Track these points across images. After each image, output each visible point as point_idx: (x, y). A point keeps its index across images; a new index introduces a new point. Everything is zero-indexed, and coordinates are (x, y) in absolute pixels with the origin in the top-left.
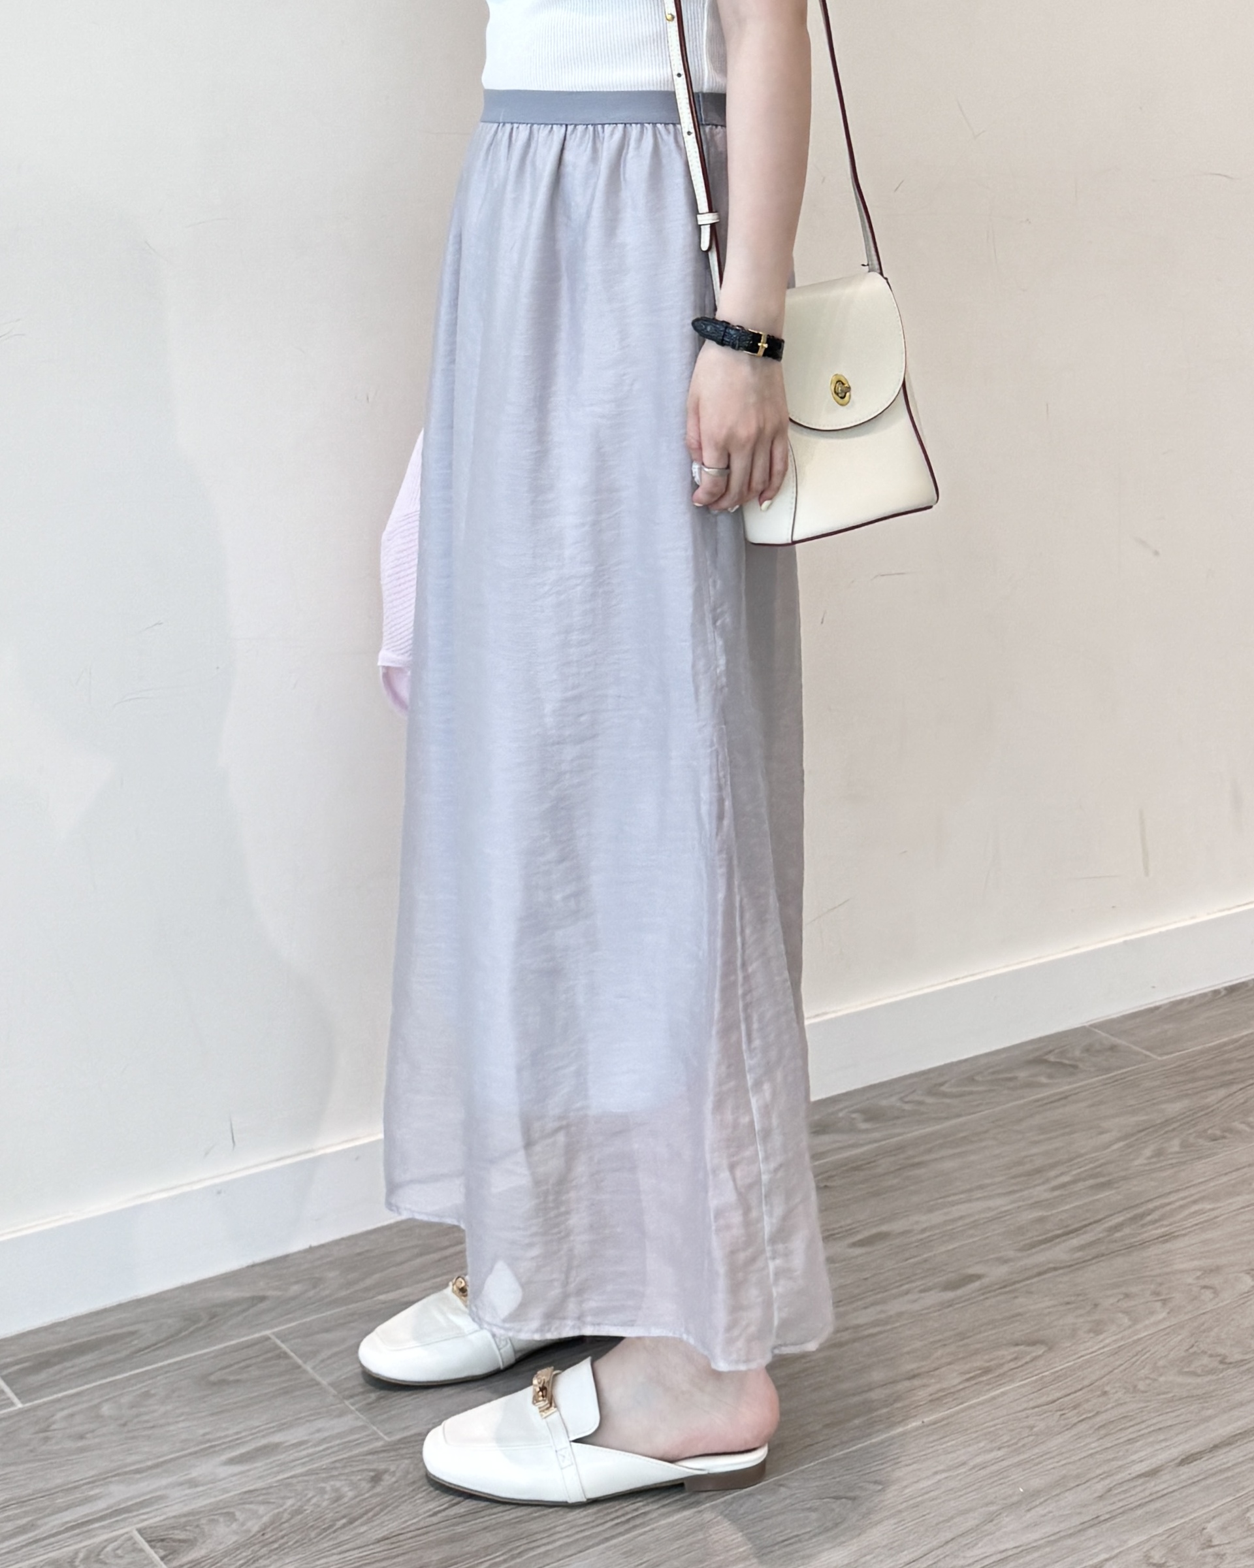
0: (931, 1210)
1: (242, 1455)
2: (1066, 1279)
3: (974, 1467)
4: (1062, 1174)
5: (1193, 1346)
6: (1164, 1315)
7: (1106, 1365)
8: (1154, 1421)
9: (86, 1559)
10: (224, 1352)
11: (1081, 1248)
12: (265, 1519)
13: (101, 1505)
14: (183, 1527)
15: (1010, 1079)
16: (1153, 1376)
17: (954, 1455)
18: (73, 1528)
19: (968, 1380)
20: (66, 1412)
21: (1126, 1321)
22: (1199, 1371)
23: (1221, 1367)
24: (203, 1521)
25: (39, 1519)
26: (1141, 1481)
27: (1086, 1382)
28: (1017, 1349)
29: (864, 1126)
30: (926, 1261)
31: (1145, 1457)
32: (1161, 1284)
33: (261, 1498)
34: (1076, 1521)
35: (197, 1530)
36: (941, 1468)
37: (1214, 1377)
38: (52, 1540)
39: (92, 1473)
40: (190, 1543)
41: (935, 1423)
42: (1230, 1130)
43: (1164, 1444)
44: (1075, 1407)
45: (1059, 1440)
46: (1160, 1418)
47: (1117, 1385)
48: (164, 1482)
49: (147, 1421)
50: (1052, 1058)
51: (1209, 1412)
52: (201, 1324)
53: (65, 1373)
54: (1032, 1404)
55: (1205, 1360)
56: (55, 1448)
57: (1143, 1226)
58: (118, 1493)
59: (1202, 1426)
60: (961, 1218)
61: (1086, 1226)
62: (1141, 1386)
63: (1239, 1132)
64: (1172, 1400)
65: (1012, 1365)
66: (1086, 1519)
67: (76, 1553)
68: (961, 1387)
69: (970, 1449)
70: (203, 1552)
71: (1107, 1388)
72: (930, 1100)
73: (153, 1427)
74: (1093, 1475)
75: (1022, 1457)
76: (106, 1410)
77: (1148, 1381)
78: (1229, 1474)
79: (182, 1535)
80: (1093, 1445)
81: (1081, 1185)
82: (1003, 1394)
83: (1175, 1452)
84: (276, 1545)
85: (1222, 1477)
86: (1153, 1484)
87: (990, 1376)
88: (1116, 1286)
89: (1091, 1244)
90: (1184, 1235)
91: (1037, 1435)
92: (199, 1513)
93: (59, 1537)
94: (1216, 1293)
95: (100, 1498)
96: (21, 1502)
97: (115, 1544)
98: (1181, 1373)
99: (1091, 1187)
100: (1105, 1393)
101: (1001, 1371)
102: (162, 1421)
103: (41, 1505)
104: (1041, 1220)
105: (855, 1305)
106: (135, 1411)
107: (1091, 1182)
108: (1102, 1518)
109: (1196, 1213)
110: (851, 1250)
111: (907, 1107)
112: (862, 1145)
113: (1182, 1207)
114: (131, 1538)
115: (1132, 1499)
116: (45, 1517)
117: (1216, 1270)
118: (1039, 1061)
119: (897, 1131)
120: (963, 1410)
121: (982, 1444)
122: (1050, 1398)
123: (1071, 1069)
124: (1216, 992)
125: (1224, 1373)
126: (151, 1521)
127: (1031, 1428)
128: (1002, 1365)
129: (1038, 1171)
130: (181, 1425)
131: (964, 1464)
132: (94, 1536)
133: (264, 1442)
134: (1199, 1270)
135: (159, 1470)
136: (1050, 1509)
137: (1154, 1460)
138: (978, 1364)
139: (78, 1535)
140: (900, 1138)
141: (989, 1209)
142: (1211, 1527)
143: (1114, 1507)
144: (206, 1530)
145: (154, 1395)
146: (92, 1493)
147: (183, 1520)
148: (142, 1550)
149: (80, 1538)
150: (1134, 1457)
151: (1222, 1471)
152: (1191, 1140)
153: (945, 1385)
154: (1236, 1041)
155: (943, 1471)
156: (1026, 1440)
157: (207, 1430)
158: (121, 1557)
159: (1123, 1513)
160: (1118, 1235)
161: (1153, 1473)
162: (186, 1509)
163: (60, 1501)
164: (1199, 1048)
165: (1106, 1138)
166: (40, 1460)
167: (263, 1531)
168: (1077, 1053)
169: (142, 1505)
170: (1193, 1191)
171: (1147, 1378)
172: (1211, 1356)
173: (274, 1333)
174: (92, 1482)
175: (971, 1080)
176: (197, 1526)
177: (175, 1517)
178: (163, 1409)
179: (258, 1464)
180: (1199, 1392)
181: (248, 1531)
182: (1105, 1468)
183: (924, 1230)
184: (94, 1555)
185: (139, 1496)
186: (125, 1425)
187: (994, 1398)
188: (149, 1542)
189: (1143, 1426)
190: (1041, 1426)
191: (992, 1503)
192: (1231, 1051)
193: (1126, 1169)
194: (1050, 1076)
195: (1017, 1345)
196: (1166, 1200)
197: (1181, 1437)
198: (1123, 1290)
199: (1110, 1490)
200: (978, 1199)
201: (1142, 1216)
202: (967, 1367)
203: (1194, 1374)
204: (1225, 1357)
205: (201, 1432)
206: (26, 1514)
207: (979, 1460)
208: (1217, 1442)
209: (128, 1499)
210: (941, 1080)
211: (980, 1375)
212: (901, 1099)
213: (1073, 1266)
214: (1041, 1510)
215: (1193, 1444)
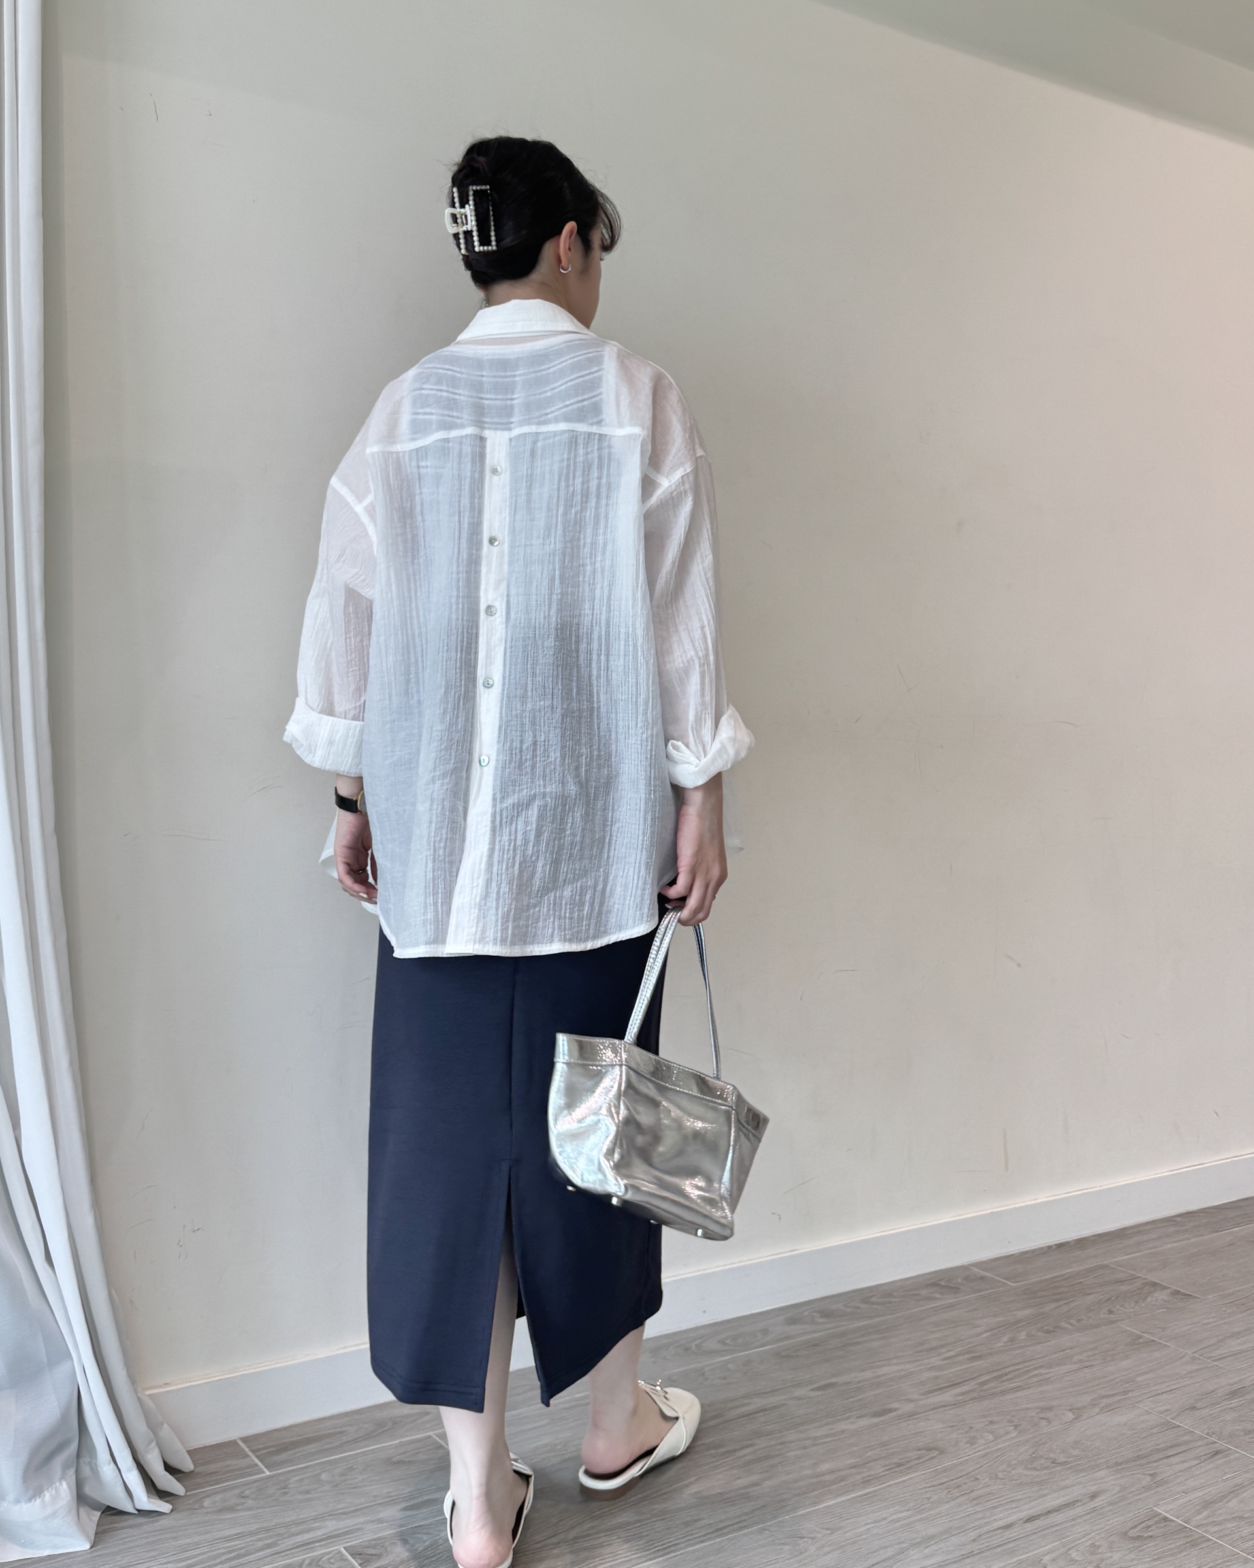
0: (863, 1370)
1: (412, 1505)
2: (952, 1412)
3: (891, 1521)
4: (949, 1351)
5: (1034, 1453)
6: (1014, 1435)
7: (977, 1463)
8: (1009, 1496)
9: (310, 1564)
10: (401, 1445)
11: (963, 1394)
12: (427, 1543)
13: (319, 1533)
14: (374, 1547)
15: (916, 1295)
16: (1009, 1469)
17: (879, 1514)
18: (302, 1546)
19: (888, 1470)
20: (297, 1478)
21: (991, 1437)
22: (1038, 1468)
23: (1053, 1465)
24: (387, 1544)
25: (279, 1540)
26: (1000, 1531)
27: (964, 1473)
28: (920, 1452)
29: (821, 1320)
30: (860, 1400)
31: (1004, 1517)
32: (1013, 1416)
33: (424, 1531)
34: (958, 1553)
35: (383, 1549)
36: (869, 1521)
37: (1048, 1471)
38: (288, 1552)
39: (314, 1514)
40: (379, 1556)
41: (866, 1495)
42: (1059, 1327)
43: (1015, 1510)
44: (958, 1487)
45: (947, 1506)
46: (1013, 1495)
47: (985, 1475)
48: (361, 1520)
49: (350, 1484)
50: (943, 1283)
51: (1045, 1492)
52: (386, 1428)
53: (297, 1455)
54: (928, 1485)
55: (1043, 1461)
56: (291, 1499)
57: (1002, 1382)
58: (331, 1526)
59: (1040, 1500)
60: (884, 1375)
61: (965, 1381)
62: (1001, 1475)
63: (1064, 1329)
64: (1020, 1484)
65: (917, 1462)
66: (965, 1553)
67: (304, 1560)
68: (883, 1474)
69: (889, 1511)
70: (387, 1562)
71: (978, 1477)
72: (863, 1306)
73: (354, 1488)
74: (968, 1527)
75: (923, 1516)
76: (324, 1477)
77: (1005, 1473)
78: (1058, 1528)
79: (373, 1552)
80: (969, 1510)
81: (961, 1358)
82: (911, 1479)
83: (1023, 1515)
84: (433, 1559)
85: (1055, 1529)
86: (1008, 1533)
87: (902, 1468)
88: (984, 1416)
89: (969, 1392)
90: (1029, 1388)
91: (932, 1503)
92: (384, 1539)
93: (293, 1551)
94: (1049, 1421)
95: (319, 1529)
96: (267, 1530)
97: (327, 1557)
98: (1026, 1468)
99: (968, 1359)
100: (977, 1479)
101: (909, 1465)
102: (359, 1485)
103: (280, 1532)
104: (936, 1378)
105: (814, 1425)
106: (343, 1478)
107: (967, 1356)
108: (974, 1553)
109: (1035, 1376)
110: (812, 1392)
111: (848, 1310)
112: (820, 1331)
113: (1028, 1371)
114: (340, 1552)
115: (995, 1542)
116: (284, 1539)
117: (1050, 1409)
118: (935, 1285)
119: (843, 1323)
120: (884, 1488)
121: (896, 1508)
122: (942, 1481)
123: (955, 1290)
124: (1049, 1247)
125: (1054, 1470)
126: (354, 1543)
127: (929, 1499)
128: (910, 1461)
129: (934, 1349)
130: (374, 1487)
131: (885, 1519)
132: (315, 1551)
133: (426, 1498)
134: (1040, 1408)
135: (358, 1513)
136: (940, 1546)
137: (1008, 1519)
138: (895, 1460)
139: (305, 1550)
140: (844, 1328)
141: (902, 1370)
142: (1046, 1559)
143: (983, 1546)
144: (388, 1549)
145: (355, 1469)
146: (316, 1525)
147: (374, 1542)
148: (347, 1560)
149: (306, 1551)
150: (995, 1517)
151: (1052, 1527)
152: (1034, 1332)
153: (872, 1473)
154: (1063, 1275)
155: (872, 1523)
156: (925, 1506)
157: (390, 1490)
158: (332, 1564)
159: (989, 1550)
160: (986, 1387)
161: (1008, 1527)
162: (375, 1537)
163: (294, 1530)
164: (1039, 1279)
165: (978, 1330)
166: (280, 1506)
167: (426, 1549)
168: (959, 1280)
169: (346, 1533)
170: (1034, 1362)
171: (1004, 1471)
172: (1046, 1459)
173: (435, 1434)
174: (315, 1519)
175: (890, 1295)
176: (383, 1546)
177: (368, 1541)
178: (360, 1478)
179: (424, 1511)
180: (1038, 1480)
181: (416, 1550)
182: (977, 1523)
183: (859, 1382)
184: (316, 1561)
185: (345, 1528)
186: (336, 1486)
187: (904, 1481)
188: (351, 1555)
189: (1002, 1499)
190: (935, 1498)
191: (903, 1543)
192: (1059, 1281)
193: (991, 1349)
194: (942, 1294)
195: (919, 1450)
196: (1017, 1367)
197: (1026, 1506)
198: (989, 1419)
199: (980, 1536)
200: (894, 1364)
201: (1001, 1376)
202: (887, 1462)
203: (1035, 1469)
204: (1055, 1460)
205: (386, 1491)
206: (270, 1537)
207: (894, 1517)
208: (1050, 1509)
209: (336, 1530)
210: (872, 1294)
211: (895, 1467)
212: (845, 1305)
213: (956, 1405)
214: (934, 1547)
215: (1035, 1510)
